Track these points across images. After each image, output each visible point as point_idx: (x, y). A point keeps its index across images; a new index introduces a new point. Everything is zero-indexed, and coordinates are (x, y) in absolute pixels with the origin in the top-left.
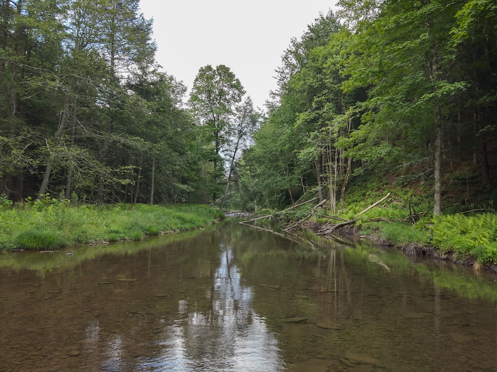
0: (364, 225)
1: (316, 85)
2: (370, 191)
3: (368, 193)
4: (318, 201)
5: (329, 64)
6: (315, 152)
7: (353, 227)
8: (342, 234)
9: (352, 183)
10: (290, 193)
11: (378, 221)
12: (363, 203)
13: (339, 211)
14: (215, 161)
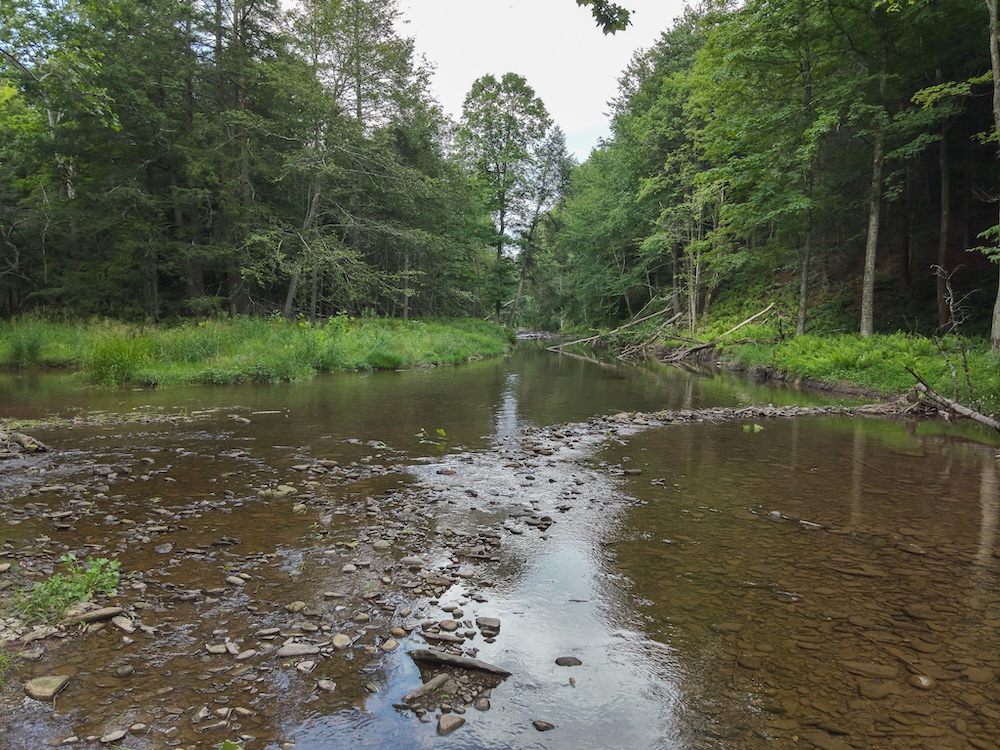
0: (725, 348)
1: (671, 135)
2: (750, 299)
3: (746, 302)
4: (671, 313)
5: (691, 105)
6: (667, 241)
7: (712, 351)
8: (698, 361)
9: (726, 285)
10: (627, 300)
11: (744, 343)
12: (736, 318)
13: (699, 330)
14: (499, 245)
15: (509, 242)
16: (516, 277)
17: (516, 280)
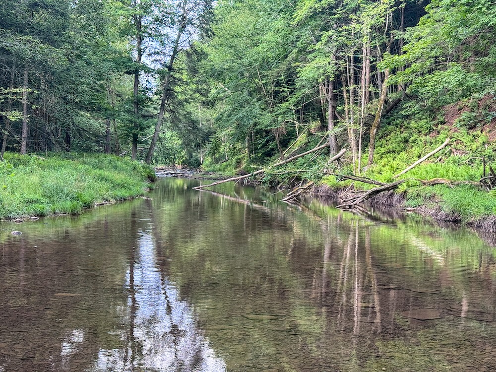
0: (411, 190)
2: (415, 135)
4: (326, 151)
6: (329, 67)
7: (393, 194)
11: (433, 184)
12: (404, 155)
13: (365, 169)
14: (136, 73)
15: (148, 71)
16: (155, 109)
17: (156, 112)
